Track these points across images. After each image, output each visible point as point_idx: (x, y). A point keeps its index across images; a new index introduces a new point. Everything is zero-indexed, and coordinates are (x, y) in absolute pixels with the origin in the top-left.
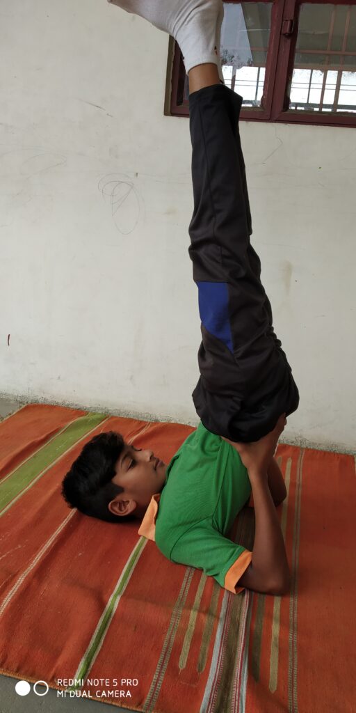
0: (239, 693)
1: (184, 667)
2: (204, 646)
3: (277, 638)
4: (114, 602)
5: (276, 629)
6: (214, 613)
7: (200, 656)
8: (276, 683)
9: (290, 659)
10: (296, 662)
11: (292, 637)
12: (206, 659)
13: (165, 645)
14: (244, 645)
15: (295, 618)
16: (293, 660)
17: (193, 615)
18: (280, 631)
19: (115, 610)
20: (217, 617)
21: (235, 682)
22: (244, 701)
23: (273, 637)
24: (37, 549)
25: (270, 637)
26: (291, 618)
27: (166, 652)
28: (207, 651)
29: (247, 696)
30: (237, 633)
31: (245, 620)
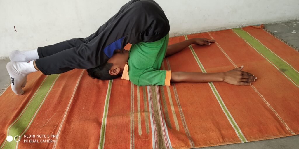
0: (166, 136)
1: (141, 134)
2: (147, 124)
3: (174, 111)
4: (104, 121)
5: (173, 108)
6: (147, 111)
7: (146, 128)
8: (179, 127)
9: (181, 116)
10: (184, 117)
11: (180, 109)
12: (149, 128)
13: (131, 129)
14: (162, 118)
15: (179, 102)
16: (182, 116)
17: (139, 114)
18: (175, 109)
19: (106, 124)
20: (149, 112)
21: (163, 132)
22: (169, 138)
23: (172, 111)
24: (63, 112)
25: (171, 112)
26: (177, 102)
27: (132, 132)
28: (148, 126)
29: (169, 136)
30: (158, 114)
31: (160, 109)
